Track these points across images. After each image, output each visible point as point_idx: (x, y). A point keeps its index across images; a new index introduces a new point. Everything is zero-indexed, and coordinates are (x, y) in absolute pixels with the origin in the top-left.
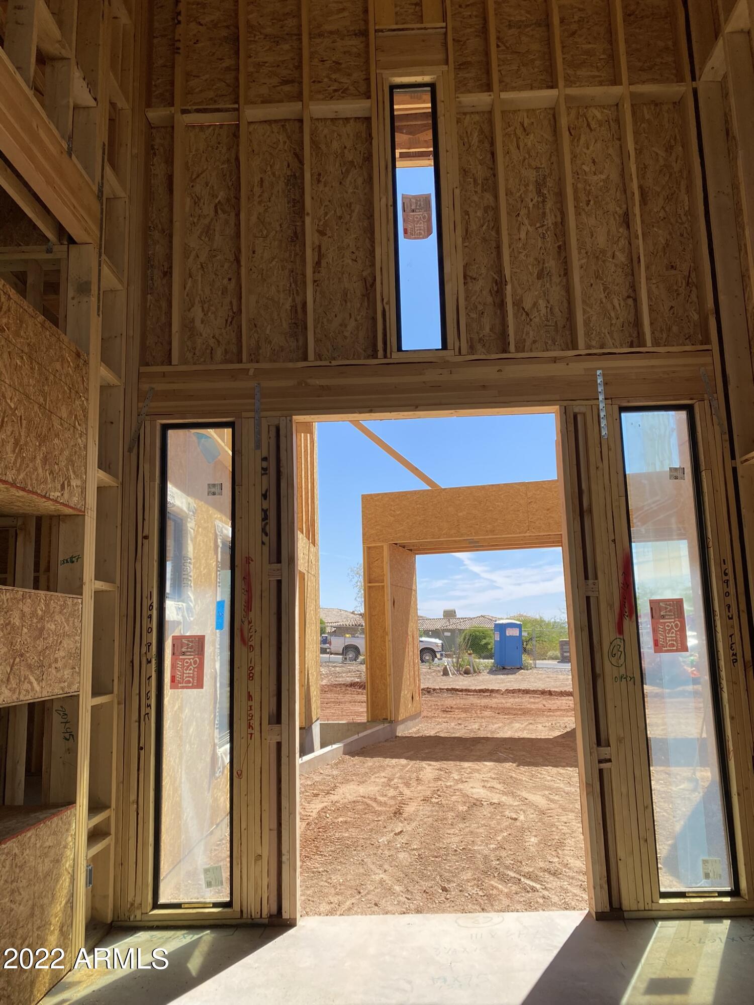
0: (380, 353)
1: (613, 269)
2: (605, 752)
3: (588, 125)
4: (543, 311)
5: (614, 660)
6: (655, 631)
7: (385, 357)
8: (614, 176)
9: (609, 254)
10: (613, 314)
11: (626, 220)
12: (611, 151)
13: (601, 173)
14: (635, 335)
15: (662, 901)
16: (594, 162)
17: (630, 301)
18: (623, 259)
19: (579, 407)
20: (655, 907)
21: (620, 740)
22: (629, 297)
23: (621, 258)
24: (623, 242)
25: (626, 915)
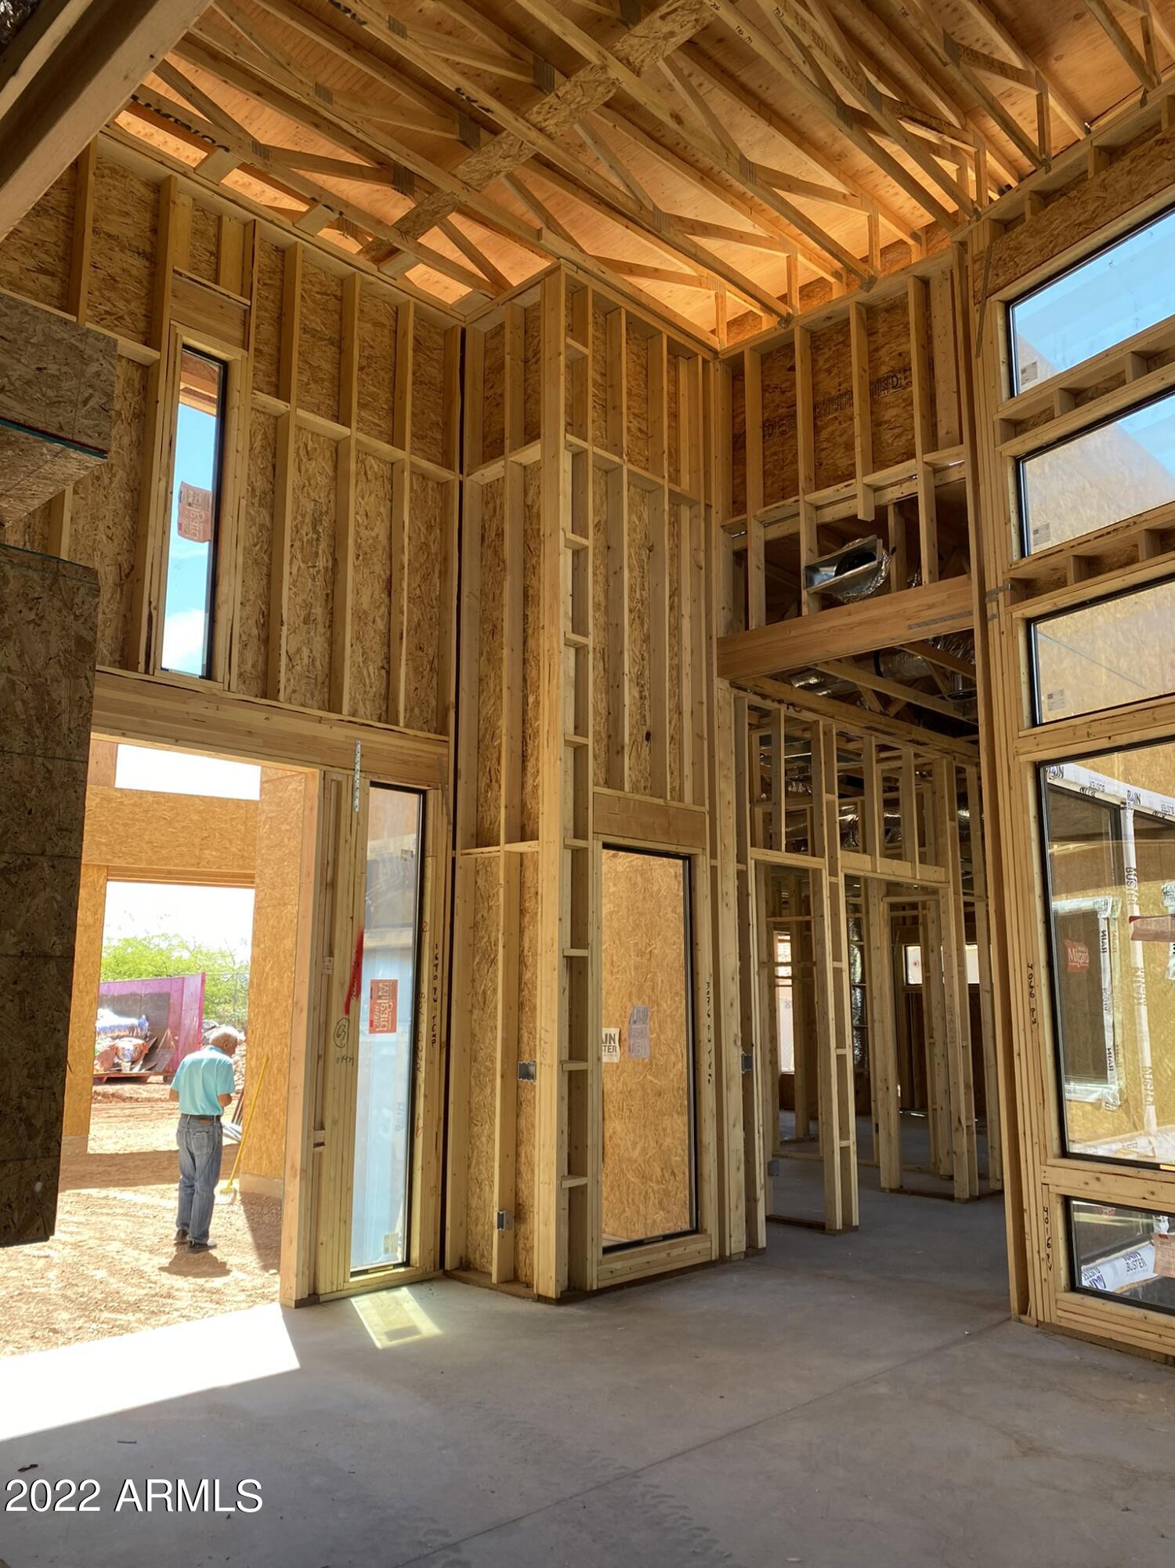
0: (142, 667)
1: (372, 634)
2: (320, 1136)
3: (366, 474)
4: (306, 661)
5: (338, 1040)
6: (372, 1011)
7: (147, 672)
8: (383, 538)
9: (370, 618)
10: (367, 681)
11: (389, 587)
12: (382, 509)
13: (372, 529)
14: (384, 708)
15: (352, 1280)
16: (367, 515)
17: (383, 672)
18: (382, 627)
19: (337, 775)
20: (347, 1286)
21: (335, 1122)
22: (383, 668)
23: (381, 625)
24: (383, 609)
25: (322, 1299)
